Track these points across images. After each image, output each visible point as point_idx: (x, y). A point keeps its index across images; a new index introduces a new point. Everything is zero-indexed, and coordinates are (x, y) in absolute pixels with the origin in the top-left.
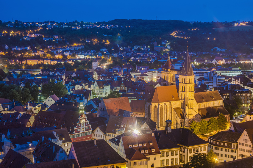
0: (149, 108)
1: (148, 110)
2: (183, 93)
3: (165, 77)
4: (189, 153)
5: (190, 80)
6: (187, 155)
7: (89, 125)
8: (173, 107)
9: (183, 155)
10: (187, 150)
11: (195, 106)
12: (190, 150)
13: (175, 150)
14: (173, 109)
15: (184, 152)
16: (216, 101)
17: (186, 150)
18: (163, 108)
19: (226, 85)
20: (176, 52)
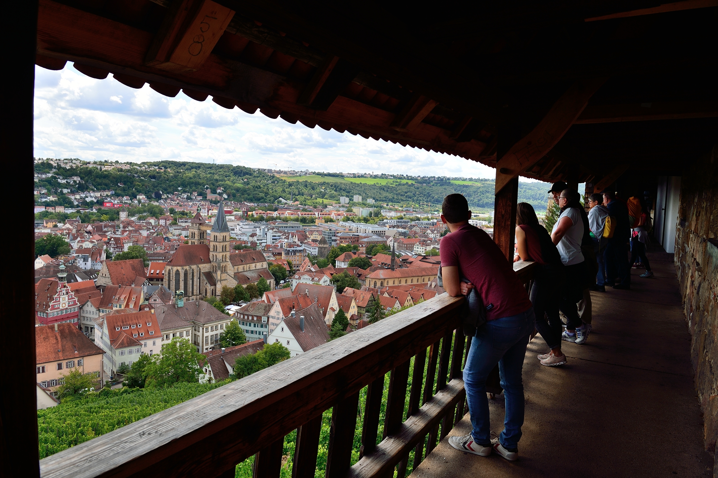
0: (169, 273)
1: (167, 276)
2: (215, 254)
3: (193, 234)
4: (206, 332)
5: (224, 238)
6: (203, 335)
7: (74, 298)
8: (202, 271)
9: (198, 336)
10: (203, 329)
11: (230, 270)
12: (207, 329)
13: (185, 330)
14: (201, 273)
15: (199, 332)
16: (259, 263)
17: (201, 328)
18: (187, 273)
19: (281, 242)
20: (232, 202)
